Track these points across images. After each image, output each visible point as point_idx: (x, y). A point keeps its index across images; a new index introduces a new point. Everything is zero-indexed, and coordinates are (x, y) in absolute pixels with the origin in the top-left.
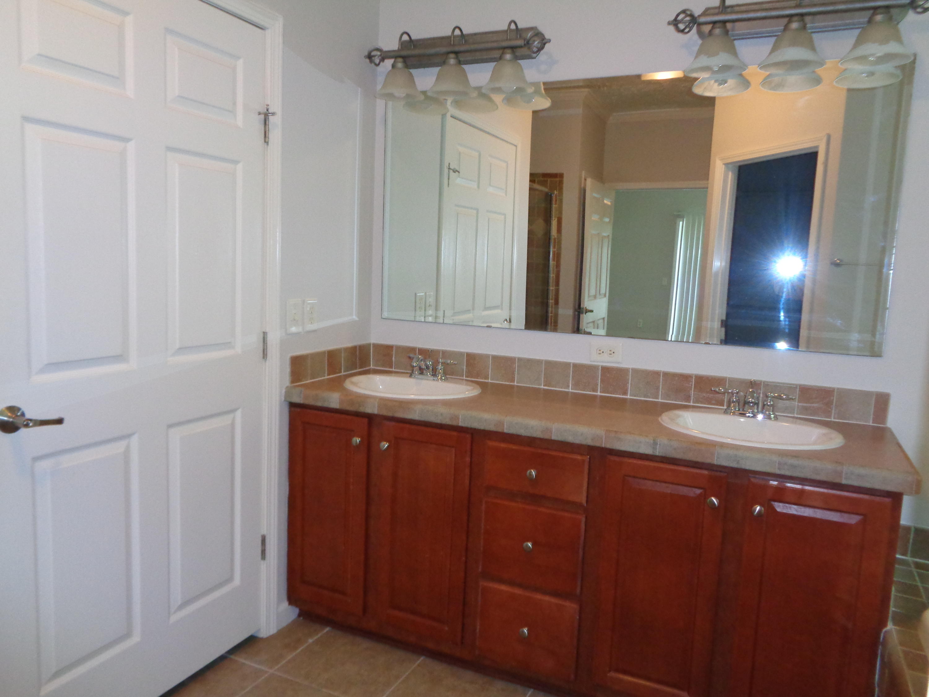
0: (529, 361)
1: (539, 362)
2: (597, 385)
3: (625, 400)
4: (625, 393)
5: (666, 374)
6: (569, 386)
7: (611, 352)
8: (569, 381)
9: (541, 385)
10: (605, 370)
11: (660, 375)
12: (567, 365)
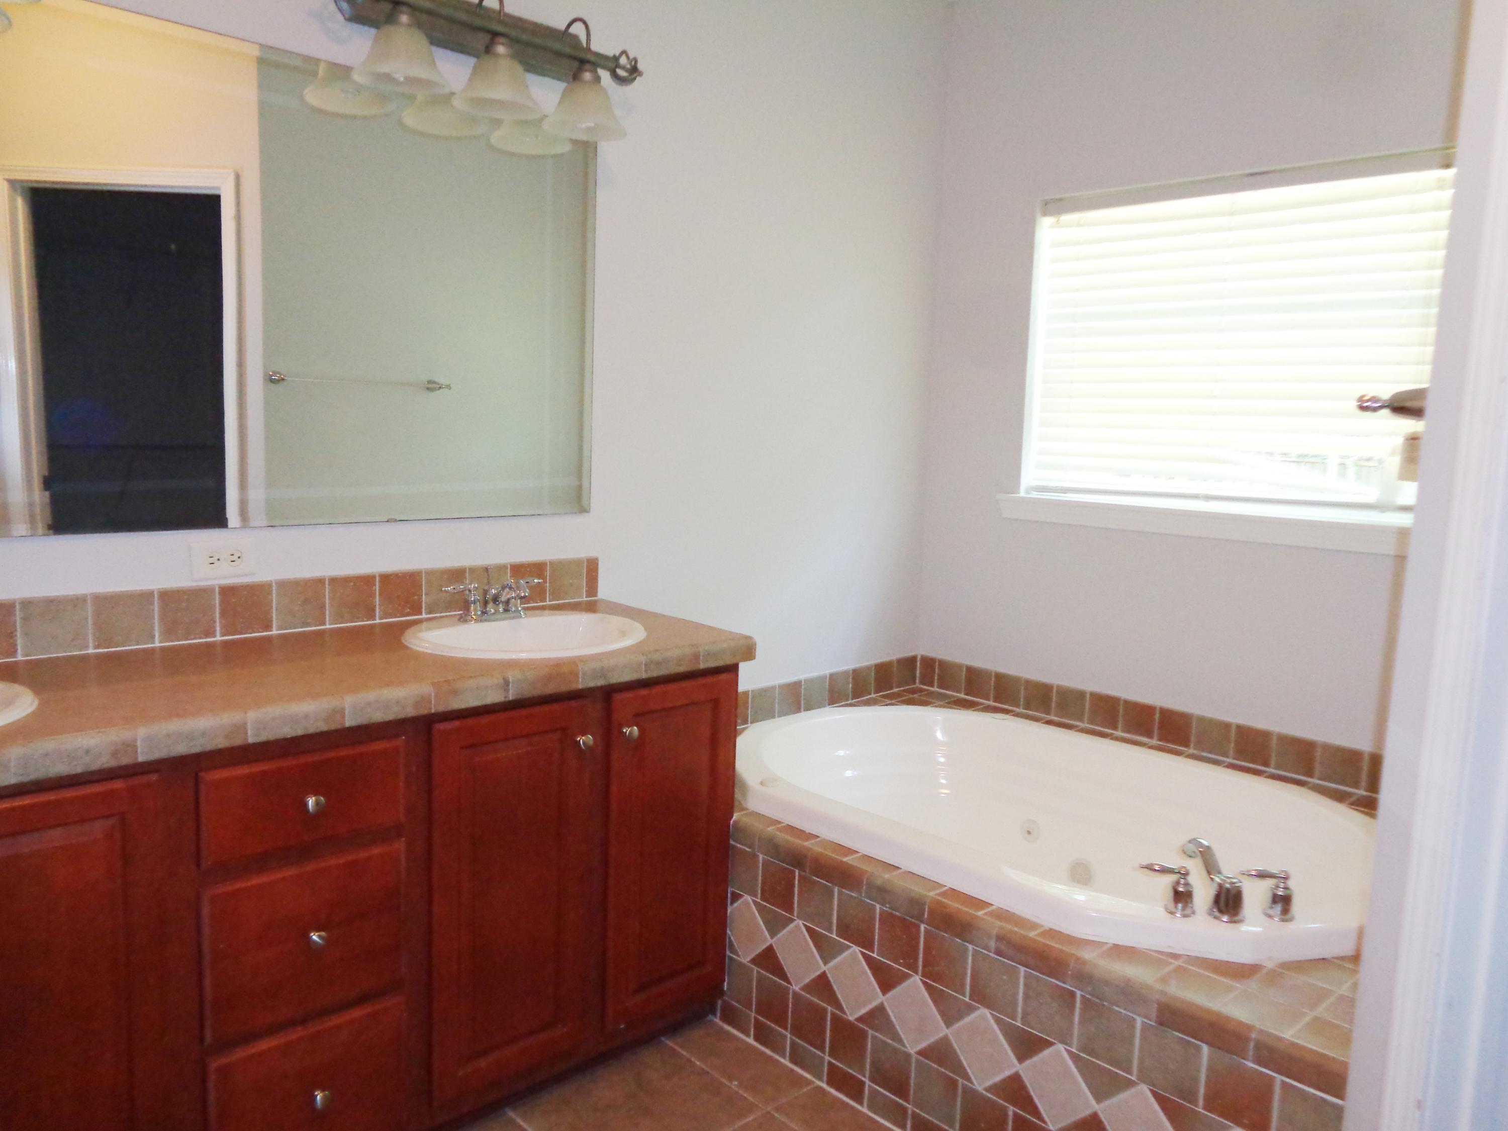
0: (51, 602)
1: (77, 602)
2: (215, 622)
3: (269, 639)
4: (268, 627)
5: (334, 581)
6: (153, 637)
7: (235, 558)
8: (153, 627)
9: (87, 647)
10: (228, 592)
11: (324, 584)
12: (146, 596)
